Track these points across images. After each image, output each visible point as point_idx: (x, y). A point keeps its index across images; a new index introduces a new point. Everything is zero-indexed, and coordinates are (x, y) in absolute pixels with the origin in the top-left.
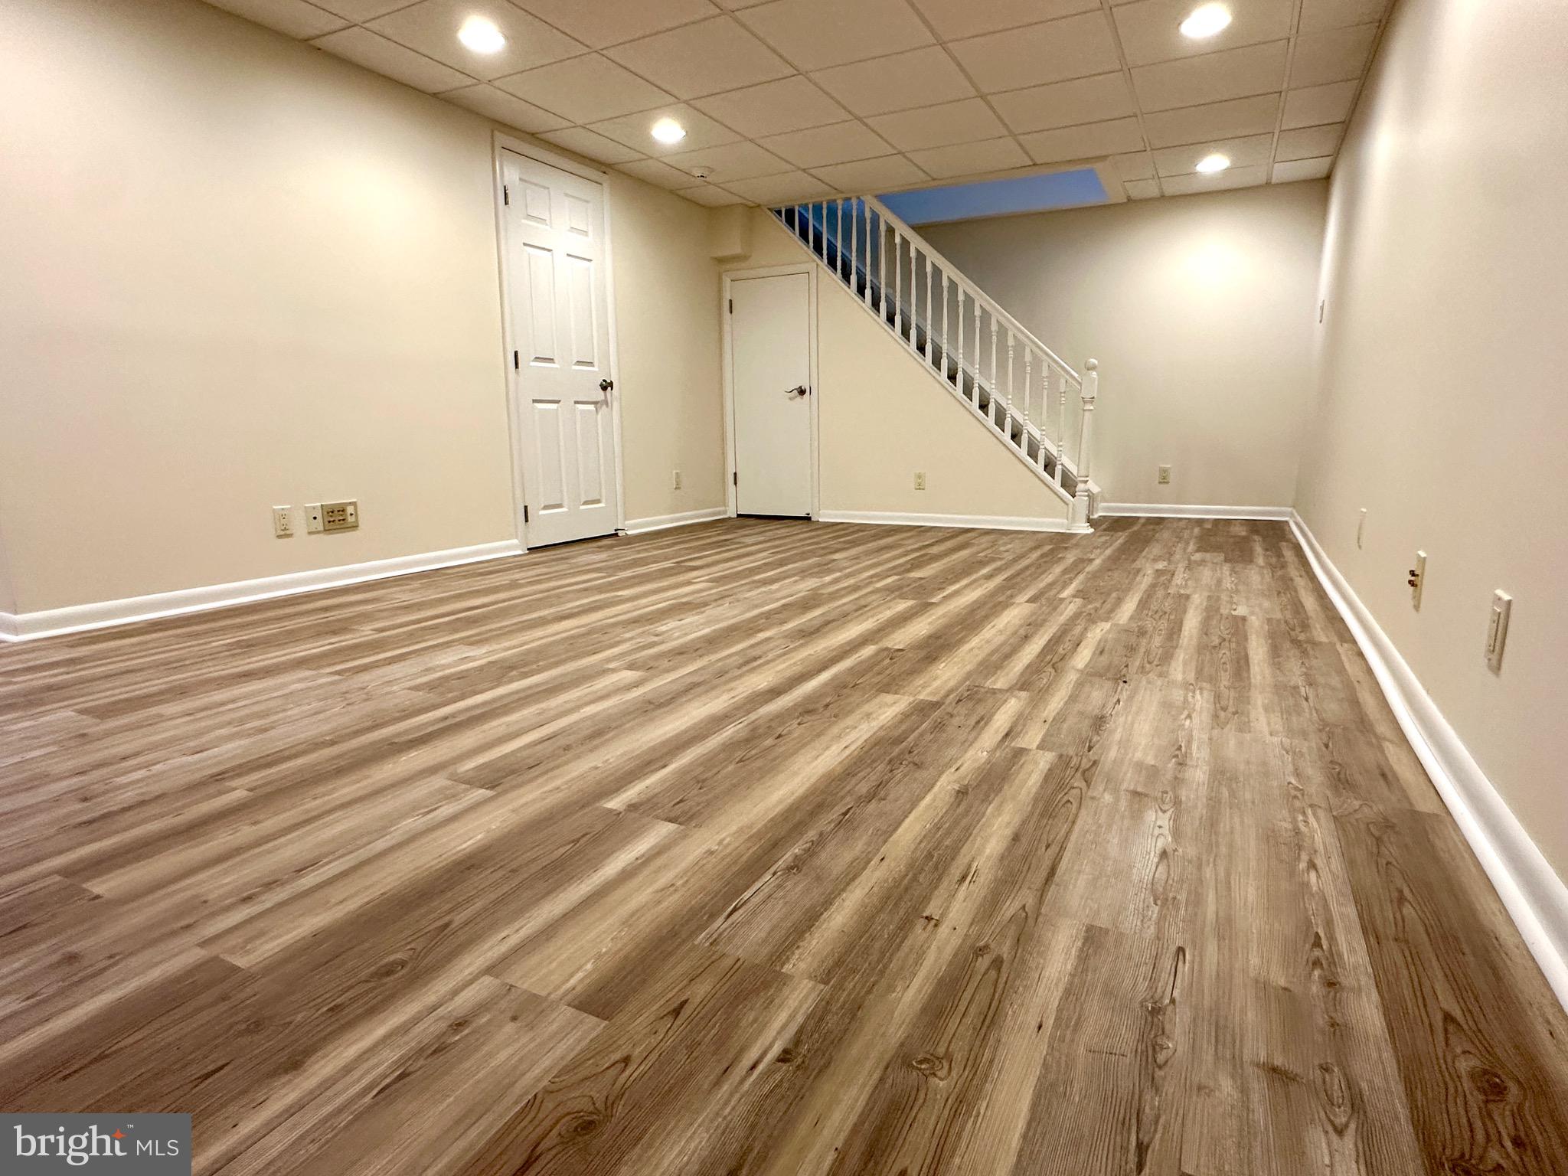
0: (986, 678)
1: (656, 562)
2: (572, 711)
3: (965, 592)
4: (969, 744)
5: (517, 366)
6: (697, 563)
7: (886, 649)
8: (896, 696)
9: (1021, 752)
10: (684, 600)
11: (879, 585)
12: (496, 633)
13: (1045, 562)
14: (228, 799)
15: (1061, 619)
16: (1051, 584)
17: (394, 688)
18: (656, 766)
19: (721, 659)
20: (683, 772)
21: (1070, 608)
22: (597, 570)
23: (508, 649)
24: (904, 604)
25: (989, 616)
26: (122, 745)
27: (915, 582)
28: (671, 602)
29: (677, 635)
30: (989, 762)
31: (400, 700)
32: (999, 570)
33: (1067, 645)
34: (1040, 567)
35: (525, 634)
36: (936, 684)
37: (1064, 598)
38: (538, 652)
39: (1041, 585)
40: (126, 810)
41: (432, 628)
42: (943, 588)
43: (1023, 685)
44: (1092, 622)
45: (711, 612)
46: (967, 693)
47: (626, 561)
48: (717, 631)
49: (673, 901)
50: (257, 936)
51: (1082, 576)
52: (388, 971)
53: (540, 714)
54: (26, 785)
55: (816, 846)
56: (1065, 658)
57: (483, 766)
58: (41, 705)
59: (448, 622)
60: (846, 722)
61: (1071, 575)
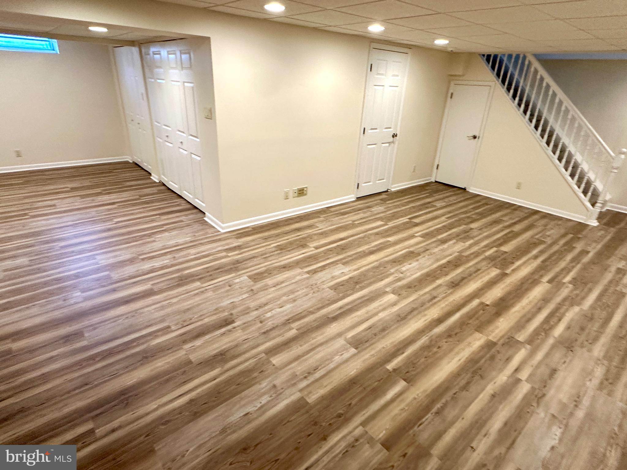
0: (517, 333)
1: (402, 217)
2: (376, 314)
3: (522, 268)
4: (501, 370)
5: (364, 133)
6: (417, 221)
7: (482, 303)
8: (481, 335)
9: (518, 381)
10: (411, 249)
11: (488, 253)
12: (350, 258)
13: (565, 250)
14: (293, 333)
15: (558, 299)
16: (562, 270)
17: (325, 286)
18: (401, 352)
19: (423, 295)
20: (408, 358)
21: (565, 292)
22: (381, 219)
23: (355, 270)
24: (495, 272)
25: (528, 290)
26: (263, 298)
27: (502, 254)
28: (407, 250)
29: (408, 274)
30: (506, 383)
31: (327, 294)
32: (542, 252)
33: (555, 319)
34: (561, 254)
35: (360, 261)
36: (497, 331)
37: (564, 283)
38: (364, 275)
39: (557, 269)
40: (271, 330)
41: (330, 250)
42: (513, 263)
43: (530, 341)
44: (572, 305)
45: (421, 261)
46: (507, 340)
47: (391, 213)
48: (422, 275)
49: (404, 415)
50: (310, 393)
51: (579, 266)
52: (339, 416)
53: (367, 313)
54: (247, 311)
55: (445, 405)
56: (552, 328)
57: (353, 337)
58: (238, 271)
59: (335, 248)
60: (461, 346)
61: (574, 264)
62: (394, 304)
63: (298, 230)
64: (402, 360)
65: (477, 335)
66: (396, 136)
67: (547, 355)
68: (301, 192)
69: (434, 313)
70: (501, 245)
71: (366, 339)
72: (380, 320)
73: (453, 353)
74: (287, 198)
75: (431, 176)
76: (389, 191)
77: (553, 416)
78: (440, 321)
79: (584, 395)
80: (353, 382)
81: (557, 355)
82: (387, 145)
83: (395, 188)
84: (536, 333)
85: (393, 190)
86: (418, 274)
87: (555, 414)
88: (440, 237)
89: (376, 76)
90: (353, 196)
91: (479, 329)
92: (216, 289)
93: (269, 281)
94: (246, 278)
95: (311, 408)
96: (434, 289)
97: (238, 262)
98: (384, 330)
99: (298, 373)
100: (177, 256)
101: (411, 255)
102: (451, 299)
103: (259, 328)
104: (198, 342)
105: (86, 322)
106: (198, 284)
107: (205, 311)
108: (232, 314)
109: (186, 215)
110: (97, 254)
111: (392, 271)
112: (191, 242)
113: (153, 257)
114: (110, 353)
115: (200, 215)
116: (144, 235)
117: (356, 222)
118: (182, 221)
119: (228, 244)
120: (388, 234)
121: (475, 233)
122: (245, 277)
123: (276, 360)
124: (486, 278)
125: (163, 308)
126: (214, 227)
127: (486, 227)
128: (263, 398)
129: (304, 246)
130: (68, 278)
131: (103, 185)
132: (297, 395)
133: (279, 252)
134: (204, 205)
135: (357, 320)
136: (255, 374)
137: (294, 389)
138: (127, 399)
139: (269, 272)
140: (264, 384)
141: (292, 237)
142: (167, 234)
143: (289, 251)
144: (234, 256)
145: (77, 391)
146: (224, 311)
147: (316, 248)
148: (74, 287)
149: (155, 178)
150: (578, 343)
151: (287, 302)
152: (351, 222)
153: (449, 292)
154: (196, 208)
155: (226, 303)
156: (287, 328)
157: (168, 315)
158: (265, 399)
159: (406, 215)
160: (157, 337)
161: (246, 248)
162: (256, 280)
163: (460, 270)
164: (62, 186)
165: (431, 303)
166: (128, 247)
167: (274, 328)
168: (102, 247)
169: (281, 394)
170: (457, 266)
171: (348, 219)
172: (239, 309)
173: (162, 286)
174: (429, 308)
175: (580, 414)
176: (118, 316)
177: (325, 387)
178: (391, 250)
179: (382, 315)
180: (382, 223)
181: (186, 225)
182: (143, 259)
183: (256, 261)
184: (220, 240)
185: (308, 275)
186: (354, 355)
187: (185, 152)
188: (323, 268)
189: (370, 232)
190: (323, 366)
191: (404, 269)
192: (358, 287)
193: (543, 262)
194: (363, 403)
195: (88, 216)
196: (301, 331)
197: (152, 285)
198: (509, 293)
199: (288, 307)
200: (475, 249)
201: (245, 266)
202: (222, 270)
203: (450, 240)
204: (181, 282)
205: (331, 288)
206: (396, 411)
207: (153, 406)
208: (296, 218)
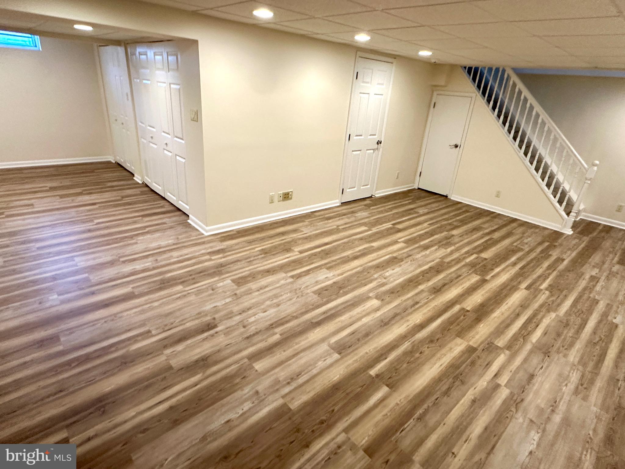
0: (496, 338)
1: (386, 222)
2: (360, 319)
3: (502, 274)
4: (481, 376)
5: (349, 140)
6: (400, 226)
7: (463, 309)
8: (462, 341)
9: (498, 386)
10: (395, 255)
11: (468, 260)
12: (334, 263)
13: (542, 257)
14: (277, 337)
15: (536, 305)
16: (539, 277)
17: (309, 291)
18: (384, 357)
19: (405, 301)
20: (391, 363)
21: (542, 298)
22: (364, 224)
23: (339, 275)
24: (475, 278)
25: (507, 296)
26: (246, 302)
27: (482, 261)
28: (391, 255)
29: (391, 279)
30: (486, 388)
31: (310, 299)
32: (520, 259)
33: (533, 325)
34: (538, 261)
35: (343, 266)
36: (477, 337)
37: (542, 290)
38: (348, 280)
39: (535, 276)
40: (254, 335)
41: (315, 255)
42: (492, 269)
43: (509, 347)
44: (548, 311)
45: (403, 266)
46: (487, 346)
47: (374, 219)
48: (405, 280)
49: (387, 421)
50: (293, 399)
51: (555, 273)
52: (322, 422)
53: (350, 318)
54: (230, 316)
55: (426, 411)
56: (530, 333)
57: (336, 342)
58: (222, 274)
59: (320, 252)
60: (444, 351)
61: (550, 271)
62: (378, 309)
63: (283, 234)
64: (385, 366)
65: (458, 340)
66: (381, 143)
67: (525, 360)
68: (286, 196)
69: (417, 318)
70: (481, 251)
71: (349, 344)
72: (363, 325)
73: (435, 358)
74: (272, 202)
75: (414, 183)
76: (373, 196)
77: (531, 421)
78: (421, 326)
79: (561, 399)
80: (336, 388)
81: (535, 360)
82: (372, 151)
83: (379, 194)
84: (515, 338)
85: (377, 196)
86: (401, 280)
87: (533, 419)
88: (422, 243)
89: (362, 84)
90: (337, 201)
91: (460, 334)
92: (199, 292)
93: (253, 286)
94: (230, 281)
95: (294, 414)
96: (416, 294)
97: (221, 265)
98: (367, 335)
99: (281, 379)
100: (159, 258)
101: (394, 261)
102: (433, 304)
103: (242, 334)
104: (180, 347)
105: (63, 326)
106: (180, 288)
107: (187, 316)
108: (214, 319)
109: (170, 217)
110: (75, 256)
111: (376, 276)
112: (174, 244)
113: (134, 260)
114: (88, 358)
115: (184, 217)
116: (126, 237)
117: (340, 227)
118: (164, 223)
119: (211, 247)
120: (371, 239)
121: (456, 239)
122: (228, 281)
123: (259, 366)
124: (467, 284)
125: (143, 312)
126: (197, 230)
127: (467, 234)
128: (245, 404)
129: (288, 250)
130: (45, 280)
131: (84, 185)
132: (280, 402)
133: (263, 256)
134: (188, 207)
135: (340, 325)
136: (238, 380)
137: (277, 395)
138: (103, 406)
139: (253, 276)
140: (247, 391)
141: (277, 241)
142: (149, 236)
143: (274, 255)
144: (218, 259)
145: (51, 398)
146: (206, 315)
147: (301, 252)
148: (50, 290)
149: (138, 179)
150: (555, 348)
151: (270, 306)
152: (335, 227)
153: (430, 298)
154: (179, 210)
155: (208, 307)
156: (271, 332)
157: (149, 319)
158: (247, 406)
159: (389, 221)
160: (136, 341)
161: (229, 251)
162: (241, 284)
163: (441, 276)
164: (41, 185)
165: (413, 309)
166: (108, 250)
167: (257, 333)
168: (81, 248)
169: (264, 400)
170: (438, 272)
171: (332, 224)
172: (222, 313)
173: (144, 289)
174: (411, 313)
175: (557, 418)
176: (96, 320)
177: (309, 392)
178: (374, 255)
179: (365, 320)
180: (366, 228)
181: (168, 227)
182: (124, 262)
183: (239, 265)
184: (203, 243)
185: (291, 280)
186: (337, 361)
187: (170, 154)
188: (308, 272)
189: (354, 237)
190: (306, 371)
191: (387, 274)
192: (341, 292)
193: (522, 268)
194: (346, 410)
195: (67, 216)
196: (285, 336)
197: (133, 288)
198: (489, 299)
199: (272, 312)
200: (456, 255)
201: (229, 270)
202: (204, 273)
203: (432, 246)
204: (163, 285)
205: (314, 292)
206: (379, 417)
207: (132, 413)
208: (280, 222)
